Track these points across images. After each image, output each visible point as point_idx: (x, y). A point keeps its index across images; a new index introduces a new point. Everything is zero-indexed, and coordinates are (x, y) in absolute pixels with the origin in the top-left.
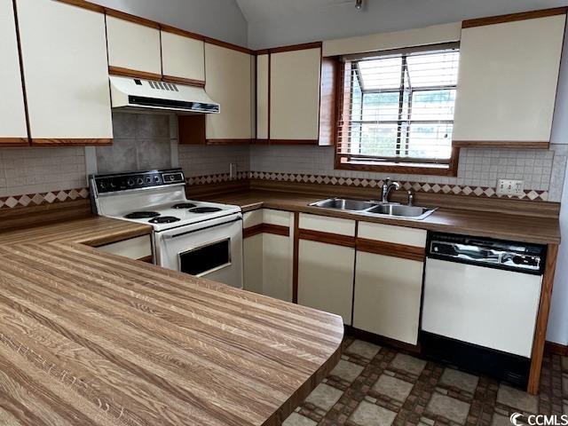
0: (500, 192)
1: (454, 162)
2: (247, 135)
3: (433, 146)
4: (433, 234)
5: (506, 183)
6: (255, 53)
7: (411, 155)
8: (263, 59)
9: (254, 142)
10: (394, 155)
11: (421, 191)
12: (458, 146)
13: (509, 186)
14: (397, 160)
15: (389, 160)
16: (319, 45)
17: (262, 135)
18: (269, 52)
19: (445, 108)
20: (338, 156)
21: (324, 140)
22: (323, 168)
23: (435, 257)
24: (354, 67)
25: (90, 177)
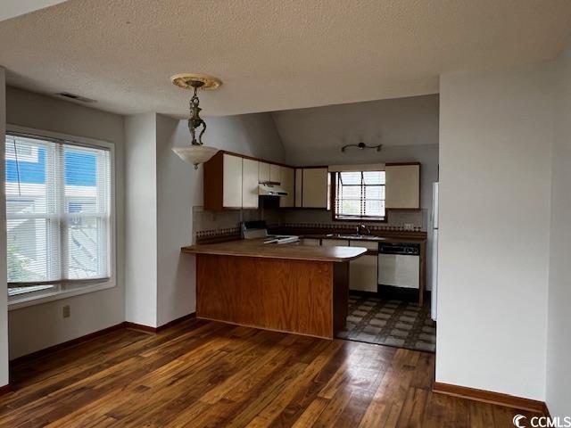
0: (405, 229)
1: (386, 217)
2: (292, 206)
3: (376, 210)
4: (381, 244)
5: (407, 225)
6: (295, 168)
7: (367, 214)
8: (299, 171)
9: (295, 208)
10: (359, 214)
11: (373, 230)
12: (387, 210)
13: (408, 226)
14: (361, 216)
15: (357, 216)
16: (326, 167)
17: (298, 205)
18: (302, 168)
19: (380, 193)
20: (334, 215)
21: (329, 208)
22: (328, 221)
23: (382, 253)
24: (339, 176)
25: (241, 223)
